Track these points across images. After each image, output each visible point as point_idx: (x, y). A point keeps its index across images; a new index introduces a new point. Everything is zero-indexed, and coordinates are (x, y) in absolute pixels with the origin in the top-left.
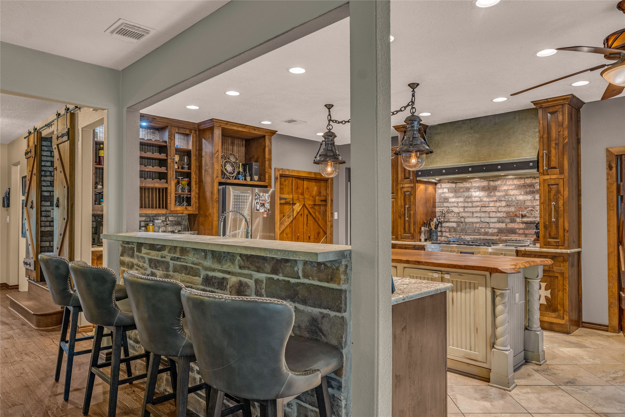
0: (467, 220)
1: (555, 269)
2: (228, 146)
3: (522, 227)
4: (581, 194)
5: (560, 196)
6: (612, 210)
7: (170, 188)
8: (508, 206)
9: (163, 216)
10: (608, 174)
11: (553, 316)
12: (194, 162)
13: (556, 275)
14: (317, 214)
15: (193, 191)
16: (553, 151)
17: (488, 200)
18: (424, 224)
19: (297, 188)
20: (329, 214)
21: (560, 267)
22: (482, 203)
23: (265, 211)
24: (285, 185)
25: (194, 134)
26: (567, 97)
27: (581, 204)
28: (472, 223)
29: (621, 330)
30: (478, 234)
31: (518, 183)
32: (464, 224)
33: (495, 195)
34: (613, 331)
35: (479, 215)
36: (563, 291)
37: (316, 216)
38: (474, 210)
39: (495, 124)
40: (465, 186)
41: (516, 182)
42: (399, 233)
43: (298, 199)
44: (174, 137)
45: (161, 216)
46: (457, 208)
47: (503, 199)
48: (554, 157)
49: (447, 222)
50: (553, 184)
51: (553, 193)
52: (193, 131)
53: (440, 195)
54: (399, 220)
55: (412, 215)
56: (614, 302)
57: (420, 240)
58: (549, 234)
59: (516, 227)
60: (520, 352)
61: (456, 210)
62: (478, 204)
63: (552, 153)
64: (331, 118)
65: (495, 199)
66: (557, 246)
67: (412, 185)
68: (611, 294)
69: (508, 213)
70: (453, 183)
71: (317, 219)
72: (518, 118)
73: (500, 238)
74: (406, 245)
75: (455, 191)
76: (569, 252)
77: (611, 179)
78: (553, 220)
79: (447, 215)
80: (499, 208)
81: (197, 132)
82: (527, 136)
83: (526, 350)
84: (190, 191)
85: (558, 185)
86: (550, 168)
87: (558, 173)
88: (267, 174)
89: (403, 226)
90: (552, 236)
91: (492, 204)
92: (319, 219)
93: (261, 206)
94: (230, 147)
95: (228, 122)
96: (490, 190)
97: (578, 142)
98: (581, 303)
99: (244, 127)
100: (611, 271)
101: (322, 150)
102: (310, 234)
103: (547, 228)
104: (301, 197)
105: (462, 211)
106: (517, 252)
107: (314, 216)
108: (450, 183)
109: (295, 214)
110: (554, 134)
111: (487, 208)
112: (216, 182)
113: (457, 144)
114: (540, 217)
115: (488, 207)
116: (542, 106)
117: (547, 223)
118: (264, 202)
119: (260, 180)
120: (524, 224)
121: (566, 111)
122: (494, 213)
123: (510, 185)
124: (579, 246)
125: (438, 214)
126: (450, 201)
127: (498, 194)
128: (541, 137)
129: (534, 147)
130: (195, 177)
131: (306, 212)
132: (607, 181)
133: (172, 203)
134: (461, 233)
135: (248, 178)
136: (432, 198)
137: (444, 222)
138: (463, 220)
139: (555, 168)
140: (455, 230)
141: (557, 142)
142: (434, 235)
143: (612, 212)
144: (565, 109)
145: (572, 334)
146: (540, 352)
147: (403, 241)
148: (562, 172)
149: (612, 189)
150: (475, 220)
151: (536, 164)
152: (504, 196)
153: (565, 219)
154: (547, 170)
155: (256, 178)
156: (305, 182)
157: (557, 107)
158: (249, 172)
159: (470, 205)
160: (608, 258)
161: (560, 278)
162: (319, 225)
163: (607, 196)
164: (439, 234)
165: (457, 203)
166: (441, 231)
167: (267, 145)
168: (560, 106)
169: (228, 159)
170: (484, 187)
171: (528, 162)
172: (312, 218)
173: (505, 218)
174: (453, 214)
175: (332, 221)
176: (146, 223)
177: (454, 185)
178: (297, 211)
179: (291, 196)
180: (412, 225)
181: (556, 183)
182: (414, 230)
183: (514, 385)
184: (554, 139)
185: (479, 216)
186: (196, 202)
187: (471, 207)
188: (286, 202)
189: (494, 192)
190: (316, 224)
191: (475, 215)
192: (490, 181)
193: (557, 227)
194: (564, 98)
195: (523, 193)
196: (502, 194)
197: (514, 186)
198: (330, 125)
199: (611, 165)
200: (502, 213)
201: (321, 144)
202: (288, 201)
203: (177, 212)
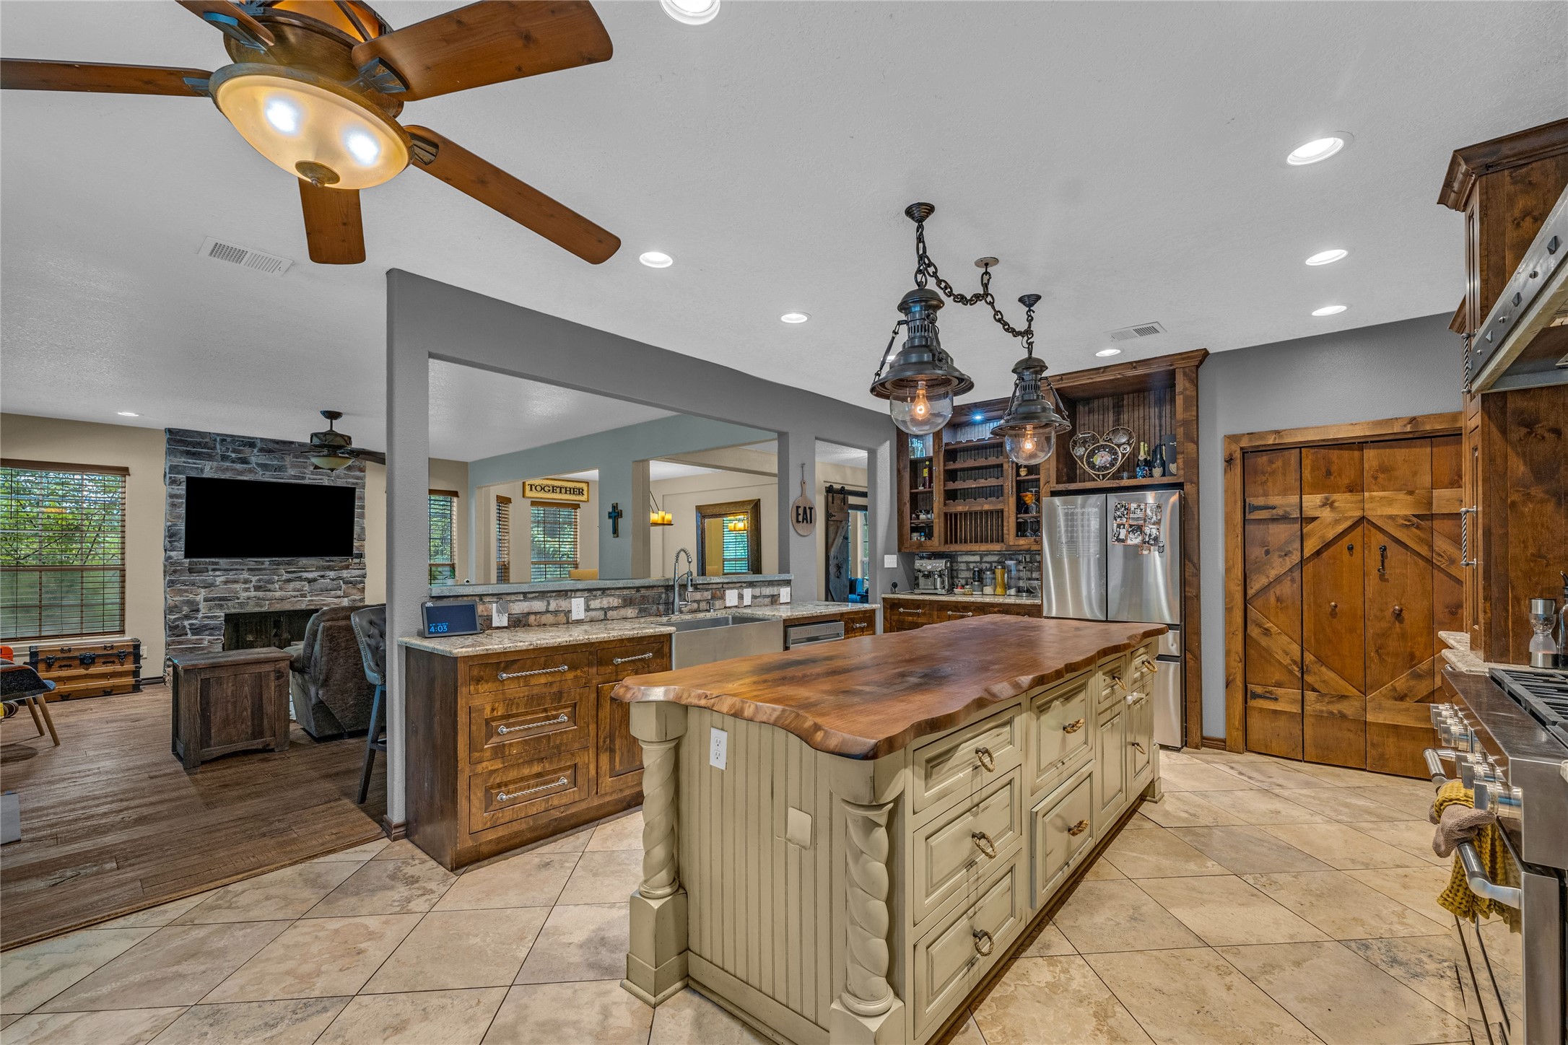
7: (1007, 509)
19: (1327, 472)
23: (1145, 543)
24: (1271, 474)
43: (1330, 505)
88: (1180, 457)
93: (1133, 531)
102: (1401, 605)
107: (1426, 552)
109: (1312, 546)
118: (1141, 522)
131: (1376, 537)
135: (1157, 471)
155: (1173, 468)
156: (1370, 453)
167: (1182, 390)
169: (1104, 441)
176: (997, 565)
179: (1295, 498)
188: (1274, 515)
202: (1281, 512)
203: (1022, 548)
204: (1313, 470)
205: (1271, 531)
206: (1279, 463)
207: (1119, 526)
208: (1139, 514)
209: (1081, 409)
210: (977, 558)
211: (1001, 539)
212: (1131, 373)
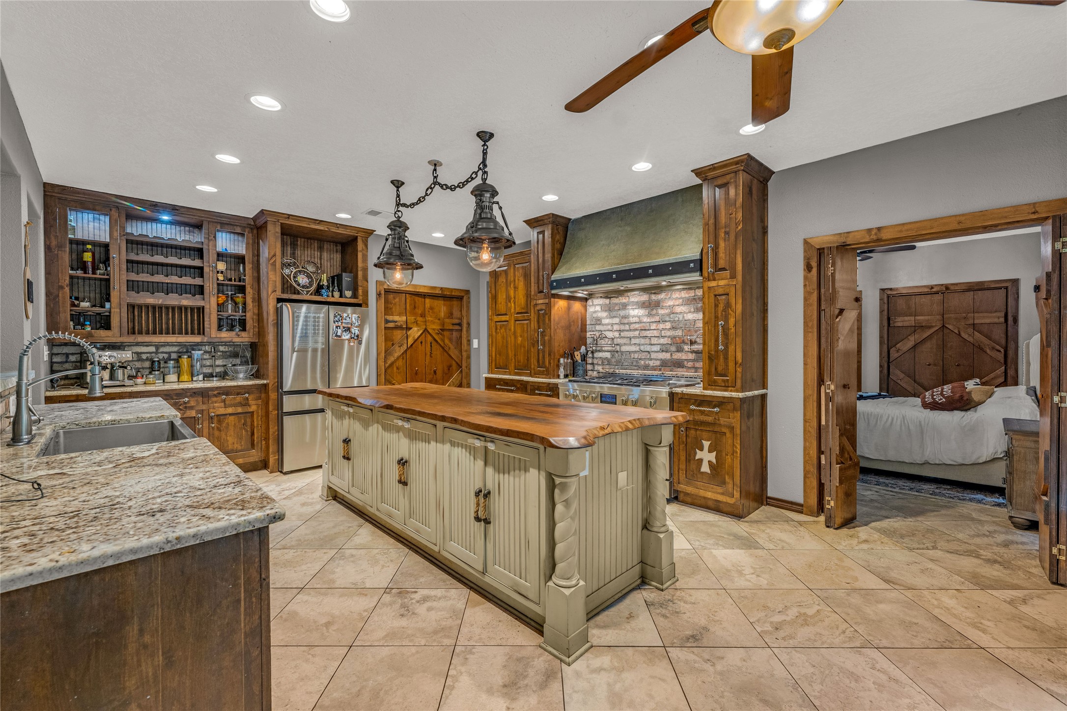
0: (624, 348)
1: (723, 421)
2: (313, 252)
3: (691, 358)
4: (767, 310)
5: (730, 312)
6: (811, 332)
7: (208, 307)
8: (673, 328)
9: (208, 345)
10: (806, 278)
11: (719, 491)
12: (251, 272)
13: (724, 430)
14: (447, 341)
15: (248, 311)
16: (722, 244)
17: (648, 321)
18: (564, 355)
19: (415, 307)
20: (464, 341)
21: (729, 418)
22: (642, 324)
23: (352, 338)
24: (395, 304)
25: (249, 233)
26: (741, 158)
27: (767, 324)
28: (630, 352)
29: (823, 512)
30: (636, 368)
31: (687, 296)
32: (619, 353)
33: (658, 313)
34: (809, 513)
35: (637, 341)
36: (733, 454)
37: (444, 344)
38: (631, 334)
39: (652, 211)
40: (621, 301)
41: (684, 294)
42: (532, 367)
43: (416, 322)
44: (215, 237)
45: (205, 345)
46: (611, 332)
47: (667, 319)
48: (723, 253)
49: (599, 351)
50: (721, 293)
51: (721, 306)
52: (247, 230)
53: (592, 315)
54: (532, 350)
55: (547, 341)
56: (812, 470)
57: (558, 377)
58: (716, 369)
59: (684, 358)
60: (629, 567)
61: (610, 335)
62: (637, 326)
63: (720, 247)
64: (400, 201)
65: (657, 318)
66: (726, 388)
67: (547, 301)
68: (807, 458)
69: (673, 338)
70: (606, 297)
71: (446, 348)
72: (680, 199)
73: (663, 373)
74: (539, 383)
75: (609, 309)
76: (741, 397)
77: (809, 286)
78: (721, 347)
79: (600, 342)
80: (663, 332)
81: (255, 231)
82: (691, 226)
83: (644, 562)
84: (244, 310)
85: (728, 294)
86: (717, 269)
87: (729, 277)
88: (360, 288)
89: (537, 357)
90: (719, 372)
91: (653, 326)
92: (449, 348)
93: (345, 331)
94: (316, 253)
95: (289, 216)
96: (651, 306)
97: (765, 231)
98: (766, 470)
99: (318, 223)
100: (808, 424)
101: (387, 247)
102: (436, 367)
103: (713, 360)
104: (420, 319)
105: (618, 336)
106: (671, 395)
107: (442, 345)
108: (604, 298)
109: (410, 341)
110: (723, 219)
111: (648, 332)
112: (273, 299)
113: (602, 243)
114: (704, 344)
115: (649, 330)
116: (707, 176)
117: (713, 353)
118: (349, 326)
119: (355, 296)
120: (694, 354)
121: (740, 181)
122: (656, 339)
123: (677, 299)
124: (764, 386)
125: (589, 341)
126: (603, 323)
127: (661, 312)
128: (706, 224)
129: (699, 240)
130: (251, 291)
131: (429, 339)
132: (804, 288)
133: (212, 327)
134: (616, 367)
135: (336, 294)
136: (580, 319)
137: (596, 351)
138: (618, 348)
139: (724, 269)
140: (609, 362)
141: (727, 230)
142: (579, 370)
143: (810, 334)
144: (739, 179)
145: (746, 519)
146: (663, 567)
147: (536, 377)
148: (733, 276)
149: (811, 301)
150: (633, 348)
151: (699, 265)
152: (669, 315)
153: (737, 347)
154: (713, 273)
155: (348, 293)
156: (428, 301)
157: (728, 177)
158: (338, 286)
159: (627, 327)
160: (804, 405)
161: (728, 435)
162: (450, 356)
163: (804, 311)
164: (589, 367)
165: (612, 326)
166: (593, 364)
167: (361, 249)
168: (732, 175)
169: (302, 268)
170: (644, 303)
171: (687, 263)
172: (438, 347)
173: (669, 346)
174: (607, 340)
175: (469, 351)
176: (180, 355)
177: (607, 301)
178: (414, 337)
179: (404, 318)
180: (547, 356)
181: (725, 292)
182: (550, 363)
183: (587, 645)
184: (724, 226)
185: (637, 343)
186: (254, 327)
187: (627, 331)
188: (396, 325)
189: (657, 310)
190: (446, 354)
191: (633, 341)
192: (651, 293)
193: (726, 358)
194: (737, 161)
195: (692, 310)
196: (667, 311)
197: (681, 300)
198: (399, 211)
199: (811, 265)
200: (666, 339)
201: (387, 240)
202: (399, 324)
203: (223, 340)
204: (410, 306)
205: (394, 334)
206: (397, 300)
207: (337, 327)
208: (348, 320)
209: (300, 242)
210: (153, 349)
211: (201, 331)
212: (334, 230)
